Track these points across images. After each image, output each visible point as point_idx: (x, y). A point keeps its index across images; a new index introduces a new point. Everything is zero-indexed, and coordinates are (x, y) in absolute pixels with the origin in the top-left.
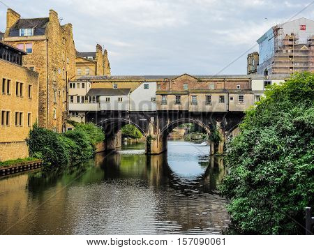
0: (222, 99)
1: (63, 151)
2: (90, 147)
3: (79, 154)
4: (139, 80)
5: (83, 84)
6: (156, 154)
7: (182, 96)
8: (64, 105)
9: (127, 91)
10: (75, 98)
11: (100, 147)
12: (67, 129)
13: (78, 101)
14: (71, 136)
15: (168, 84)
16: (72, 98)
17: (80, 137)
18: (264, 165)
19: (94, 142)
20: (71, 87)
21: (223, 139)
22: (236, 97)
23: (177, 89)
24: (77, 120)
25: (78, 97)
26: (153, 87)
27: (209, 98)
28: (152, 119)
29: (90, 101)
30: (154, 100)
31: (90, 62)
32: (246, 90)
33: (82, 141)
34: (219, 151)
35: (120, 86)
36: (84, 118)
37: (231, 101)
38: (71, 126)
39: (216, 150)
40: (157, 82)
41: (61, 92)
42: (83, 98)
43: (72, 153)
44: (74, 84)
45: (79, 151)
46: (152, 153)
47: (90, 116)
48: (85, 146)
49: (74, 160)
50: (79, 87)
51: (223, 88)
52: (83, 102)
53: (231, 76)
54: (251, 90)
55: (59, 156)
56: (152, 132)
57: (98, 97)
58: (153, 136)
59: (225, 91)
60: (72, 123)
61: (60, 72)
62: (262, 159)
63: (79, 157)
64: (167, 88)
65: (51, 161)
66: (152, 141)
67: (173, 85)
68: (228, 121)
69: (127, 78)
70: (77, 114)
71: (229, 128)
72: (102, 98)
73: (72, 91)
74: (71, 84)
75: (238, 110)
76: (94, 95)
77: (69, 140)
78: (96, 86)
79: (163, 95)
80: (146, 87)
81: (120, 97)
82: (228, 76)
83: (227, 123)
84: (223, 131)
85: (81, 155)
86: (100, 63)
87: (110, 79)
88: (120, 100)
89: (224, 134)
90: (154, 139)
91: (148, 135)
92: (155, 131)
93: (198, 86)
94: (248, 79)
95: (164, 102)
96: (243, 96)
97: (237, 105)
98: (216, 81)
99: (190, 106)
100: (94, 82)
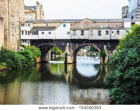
0: (107, 32)
1: (18, 62)
2: (33, 60)
3: (27, 63)
4: (60, 22)
5: (29, 24)
6: (70, 64)
7: (85, 31)
8: (18, 36)
9: (54, 28)
10: (24, 32)
11: (38, 60)
12: (20, 50)
13: (26, 34)
14: (22, 54)
15: (77, 24)
16: (23, 32)
17: (27, 54)
18: (130, 69)
19: (35, 57)
20: (22, 26)
21: (107, 55)
22: (115, 31)
23: (82, 27)
24: (26, 44)
25: (26, 32)
26: (68, 25)
27: (100, 32)
28: (68, 44)
29: (33, 34)
30: (69, 33)
31: (33, 12)
32: (121, 27)
33: (29, 56)
34: (105, 62)
35: (50, 25)
36: (29, 44)
37: (112, 34)
38: (22, 48)
39: (104, 61)
40: (71, 23)
41: (17, 29)
42: (29, 32)
43: (23, 63)
44: (24, 24)
45: (27, 62)
46: (68, 63)
47: (33, 42)
48: (30, 59)
49: (24, 66)
50: (26, 26)
51: (108, 26)
52: (29, 34)
53: (112, 19)
54: (123, 27)
55: (16, 64)
57: (37, 32)
58: (68, 53)
59: (109, 28)
60: (23, 46)
61: (16, 17)
62: (129, 66)
63: (27, 65)
64: (76, 27)
65: (11, 68)
66: (68, 56)
67: (80, 25)
68: (110, 45)
69: (54, 20)
70: (26, 41)
71: (111, 49)
72: (40, 32)
73: (23, 28)
74: (22, 24)
75: (116, 39)
76: (35, 31)
77: (21, 56)
78: (36, 25)
79: (74, 30)
80: (64, 26)
81: (50, 31)
82: (110, 19)
83: (110, 46)
84: (108, 51)
85: (28, 64)
86: (38, 12)
87: (44, 21)
88: (50, 33)
89: (109, 52)
90: (69, 55)
91: (66, 53)
92: (69, 51)
93: (94, 25)
94: (122, 21)
95: (75, 34)
96: (119, 31)
97: (115, 36)
98: (104, 22)
99: (89, 36)
100: (35, 23)
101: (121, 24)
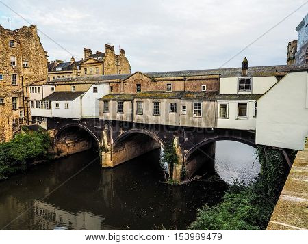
5: (39, 89)
7: (125, 103)
9: (80, 93)
20: (31, 91)
22: (190, 105)
23: (129, 92)
25: (36, 102)
27: (157, 106)
28: (106, 127)
29: (45, 107)
31: (98, 61)
35: (79, 88)
40: (109, 83)
42: (39, 103)
44: (33, 89)
50: (36, 92)
51: (182, 89)
52: (40, 107)
53: (198, 72)
54: (217, 93)
56: (106, 143)
58: (106, 146)
59: (182, 95)
64: (119, 91)
66: (104, 153)
67: (125, 87)
72: (53, 103)
76: (47, 102)
79: (105, 101)
81: (66, 102)
83: (186, 139)
84: (182, 150)
88: (67, 106)
89: (184, 154)
91: (102, 145)
92: (109, 142)
93: (152, 87)
94: (217, 76)
95: (106, 110)
96: (200, 105)
97: (191, 118)
98: (174, 80)
99: (135, 115)
100: (58, 85)
101: (216, 84)
